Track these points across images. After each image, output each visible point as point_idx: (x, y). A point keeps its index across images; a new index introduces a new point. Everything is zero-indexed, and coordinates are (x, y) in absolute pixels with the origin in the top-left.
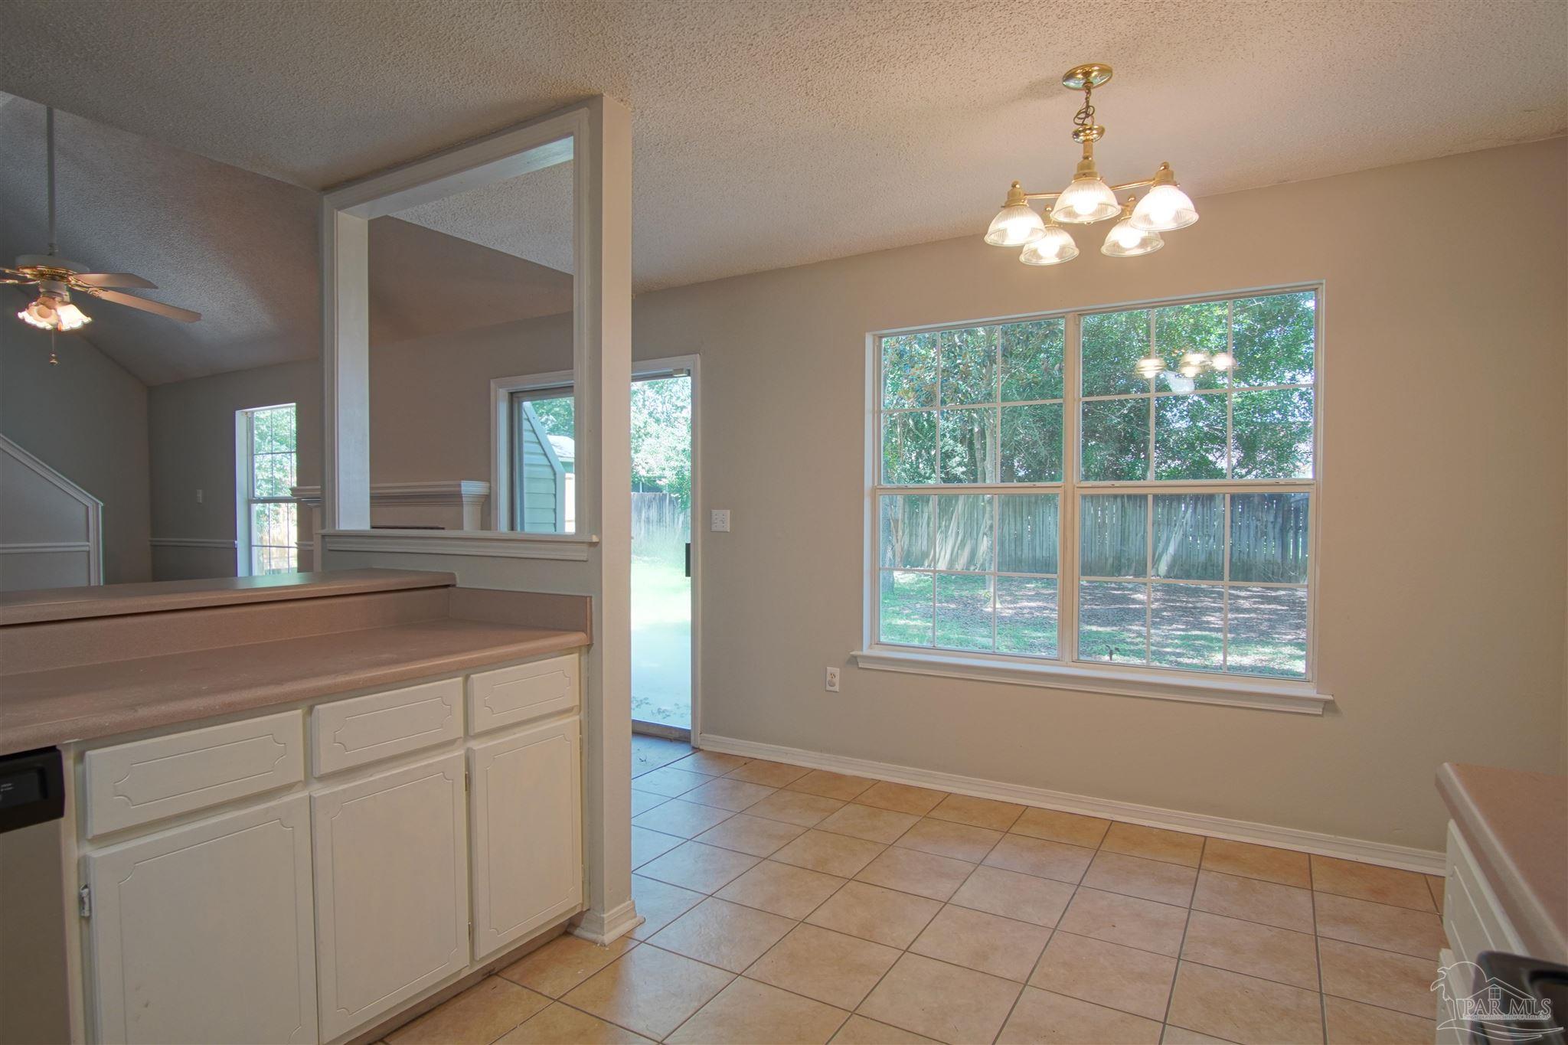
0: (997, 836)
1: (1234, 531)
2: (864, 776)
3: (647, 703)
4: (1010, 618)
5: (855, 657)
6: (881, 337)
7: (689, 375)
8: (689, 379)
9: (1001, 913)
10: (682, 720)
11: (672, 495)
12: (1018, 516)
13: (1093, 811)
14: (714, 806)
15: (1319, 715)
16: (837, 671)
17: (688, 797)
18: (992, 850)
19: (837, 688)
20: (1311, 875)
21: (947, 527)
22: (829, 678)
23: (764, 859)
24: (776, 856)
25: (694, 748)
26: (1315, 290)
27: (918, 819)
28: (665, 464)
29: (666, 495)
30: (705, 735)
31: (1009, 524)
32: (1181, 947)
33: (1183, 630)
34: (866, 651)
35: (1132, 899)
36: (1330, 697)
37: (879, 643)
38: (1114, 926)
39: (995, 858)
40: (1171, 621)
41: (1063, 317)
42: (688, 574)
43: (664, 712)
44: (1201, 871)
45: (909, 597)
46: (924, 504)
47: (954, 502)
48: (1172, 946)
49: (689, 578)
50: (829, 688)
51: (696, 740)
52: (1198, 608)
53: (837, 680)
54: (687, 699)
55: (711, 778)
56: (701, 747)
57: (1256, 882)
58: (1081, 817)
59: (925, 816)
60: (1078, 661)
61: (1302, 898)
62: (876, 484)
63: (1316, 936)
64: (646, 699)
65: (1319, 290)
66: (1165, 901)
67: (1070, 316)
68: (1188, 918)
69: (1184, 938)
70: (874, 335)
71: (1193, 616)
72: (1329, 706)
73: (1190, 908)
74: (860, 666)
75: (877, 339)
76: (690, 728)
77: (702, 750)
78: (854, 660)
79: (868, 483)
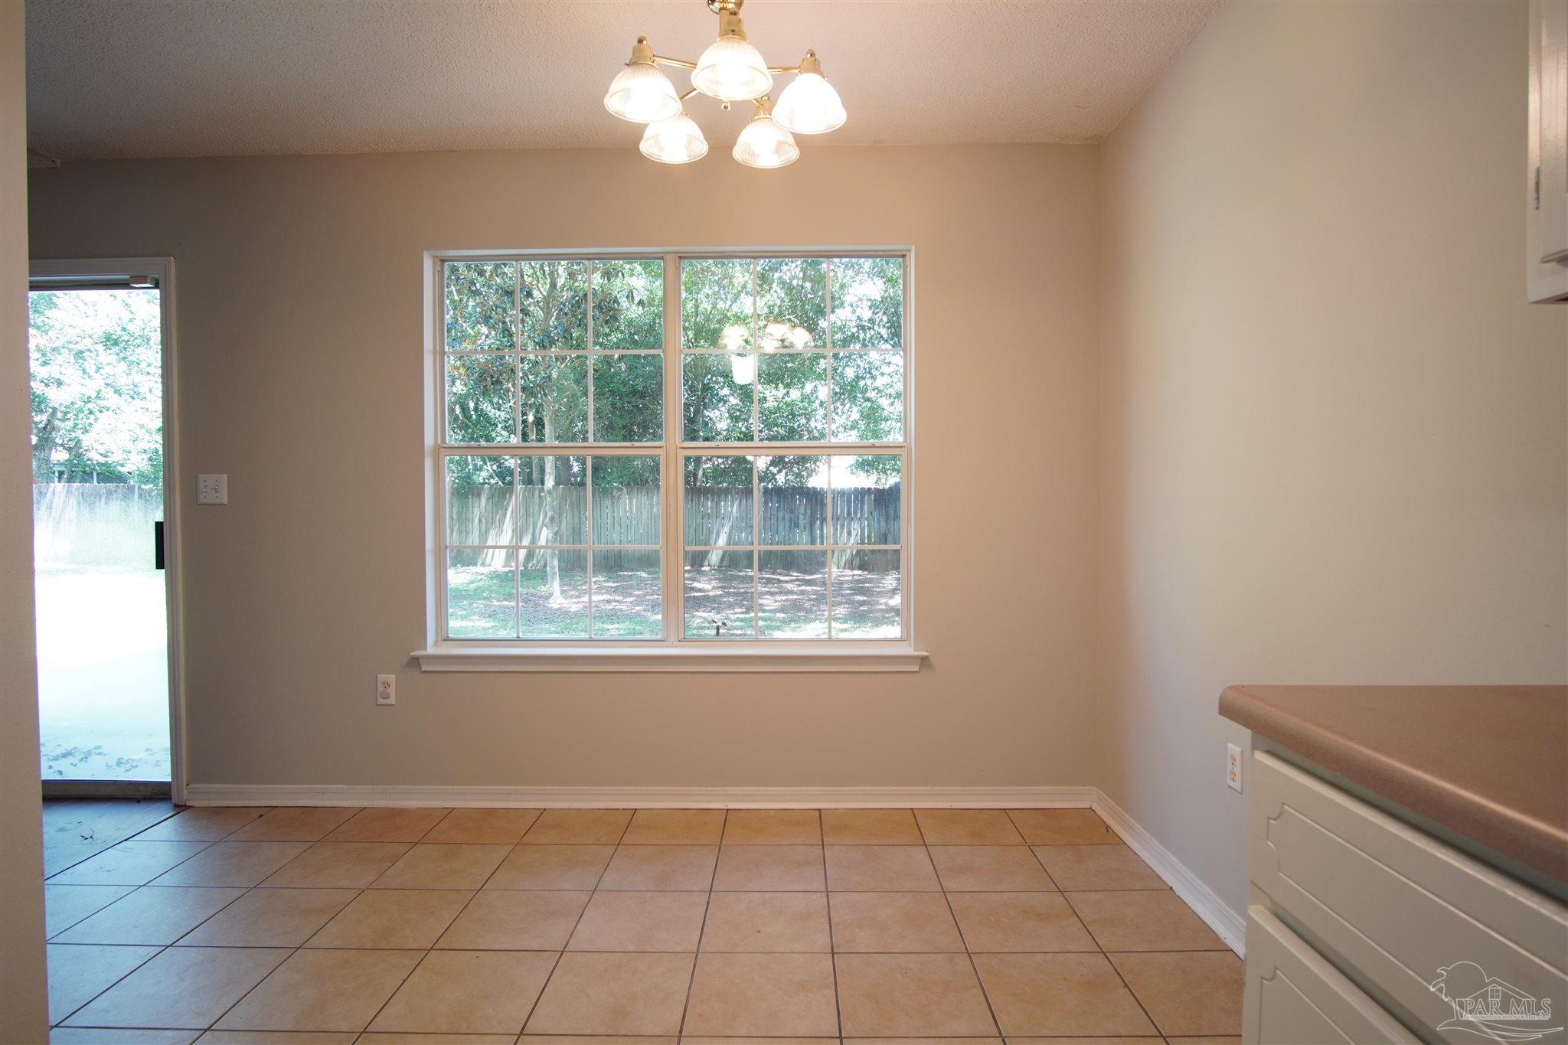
0: (609, 851)
1: (773, 522)
2: (431, 806)
3: (100, 754)
4: (576, 613)
5: (417, 659)
6: (443, 261)
7: (156, 286)
8: (157, 292)
9: (632, 948)
10: (159, 771)
11: (143, 486)
12: (575, 510)
13: (707, 802)
14: (212, 884)
15: (915, 672)
16: (392, 678)
17: (167, 880)
18: (605, 870)
19: (392, 700)
20: (920, 831)
21: (502, 521)
22: (380, 688)
23: (297, 949)
24: (316, 941)
25: (176, 806)
26: (904, 256)
27: (508, 849)
28: (129, 446)
29: (134, 486)
30: (195, 786)
31: (566, 518)
32: (831, 939)
33: (743, 613)
34: (431, 650)
35: (768, 895)
36: (925, 654)
37: (447, 639)
38: (759, 932)
39: (610, 879)
40: (731, 606)
41: (662, 258)
42: (160, 565)
43: (127, 762)
44: (825, 847)
45: (463, 597)
46: (475, 497)
47: (508, 495)
48: (822, 940)
49: (163, 571)
50: (381, 701)
51: (183, 795)
52: (749, 593)
53: (392, 690)
54: (165, 741)
55: (207, 845)
56: (188, 804)
57: (876, 848)
58: (694, 812)
59: (518, 843)
60: (685, 640)
61: (920, 854)
62: (439, 442)
63: (944, 893)
64: (97, 748)
65: (907, 257)
66: (802, 889)
67: (669, 257)
68: (828, 903)
69: (831, 927)
70: (435, 257)
71: (748, 602)
72: (924, 661)
73: (827, 890)
74: (423, 669)
75: (439, 263)
76: (170, 780)
77: (191, 807)
78: (415, 662)
79: (429, 440)
